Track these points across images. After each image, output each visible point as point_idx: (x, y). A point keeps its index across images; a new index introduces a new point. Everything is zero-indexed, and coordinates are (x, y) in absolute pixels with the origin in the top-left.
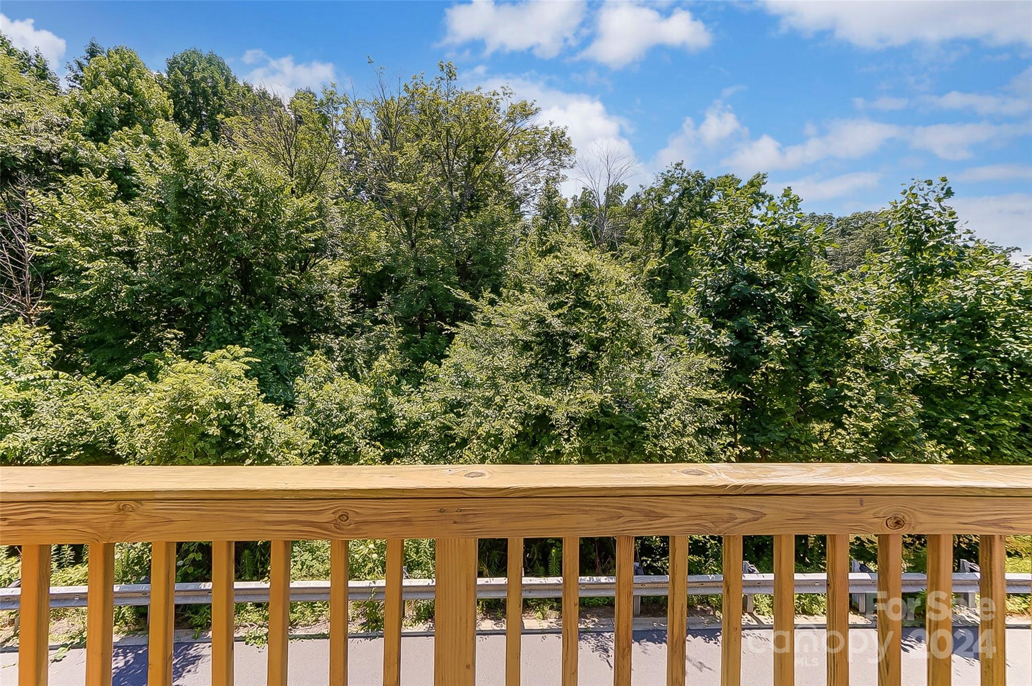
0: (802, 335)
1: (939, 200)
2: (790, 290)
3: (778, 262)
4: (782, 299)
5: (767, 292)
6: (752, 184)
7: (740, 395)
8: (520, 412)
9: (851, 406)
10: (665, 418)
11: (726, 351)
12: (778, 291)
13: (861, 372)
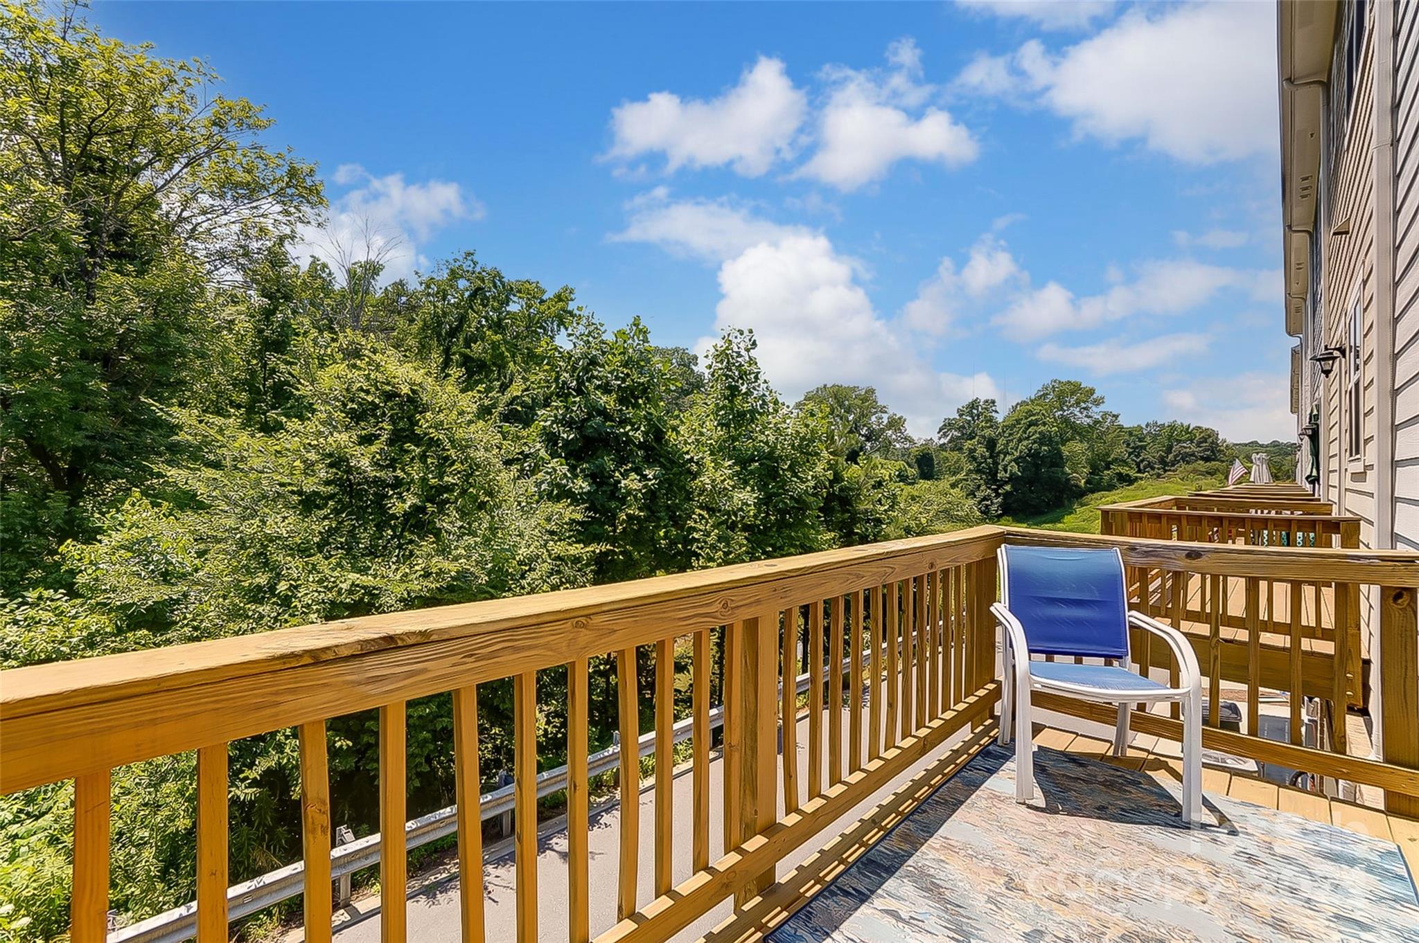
0: (655, 478)
1: (748, 350)
2: (643, 429)
3: (628, 396)
4: (636, 438)
5: (622, 430)
6: (559, 298)
7: (608, 547)
8: (323, 602)
9: (698, 547)
10: (529, 584)
11: (582, 498)
12: (632, 430)
13: (704, 513)
